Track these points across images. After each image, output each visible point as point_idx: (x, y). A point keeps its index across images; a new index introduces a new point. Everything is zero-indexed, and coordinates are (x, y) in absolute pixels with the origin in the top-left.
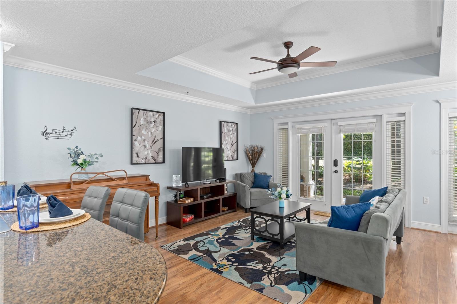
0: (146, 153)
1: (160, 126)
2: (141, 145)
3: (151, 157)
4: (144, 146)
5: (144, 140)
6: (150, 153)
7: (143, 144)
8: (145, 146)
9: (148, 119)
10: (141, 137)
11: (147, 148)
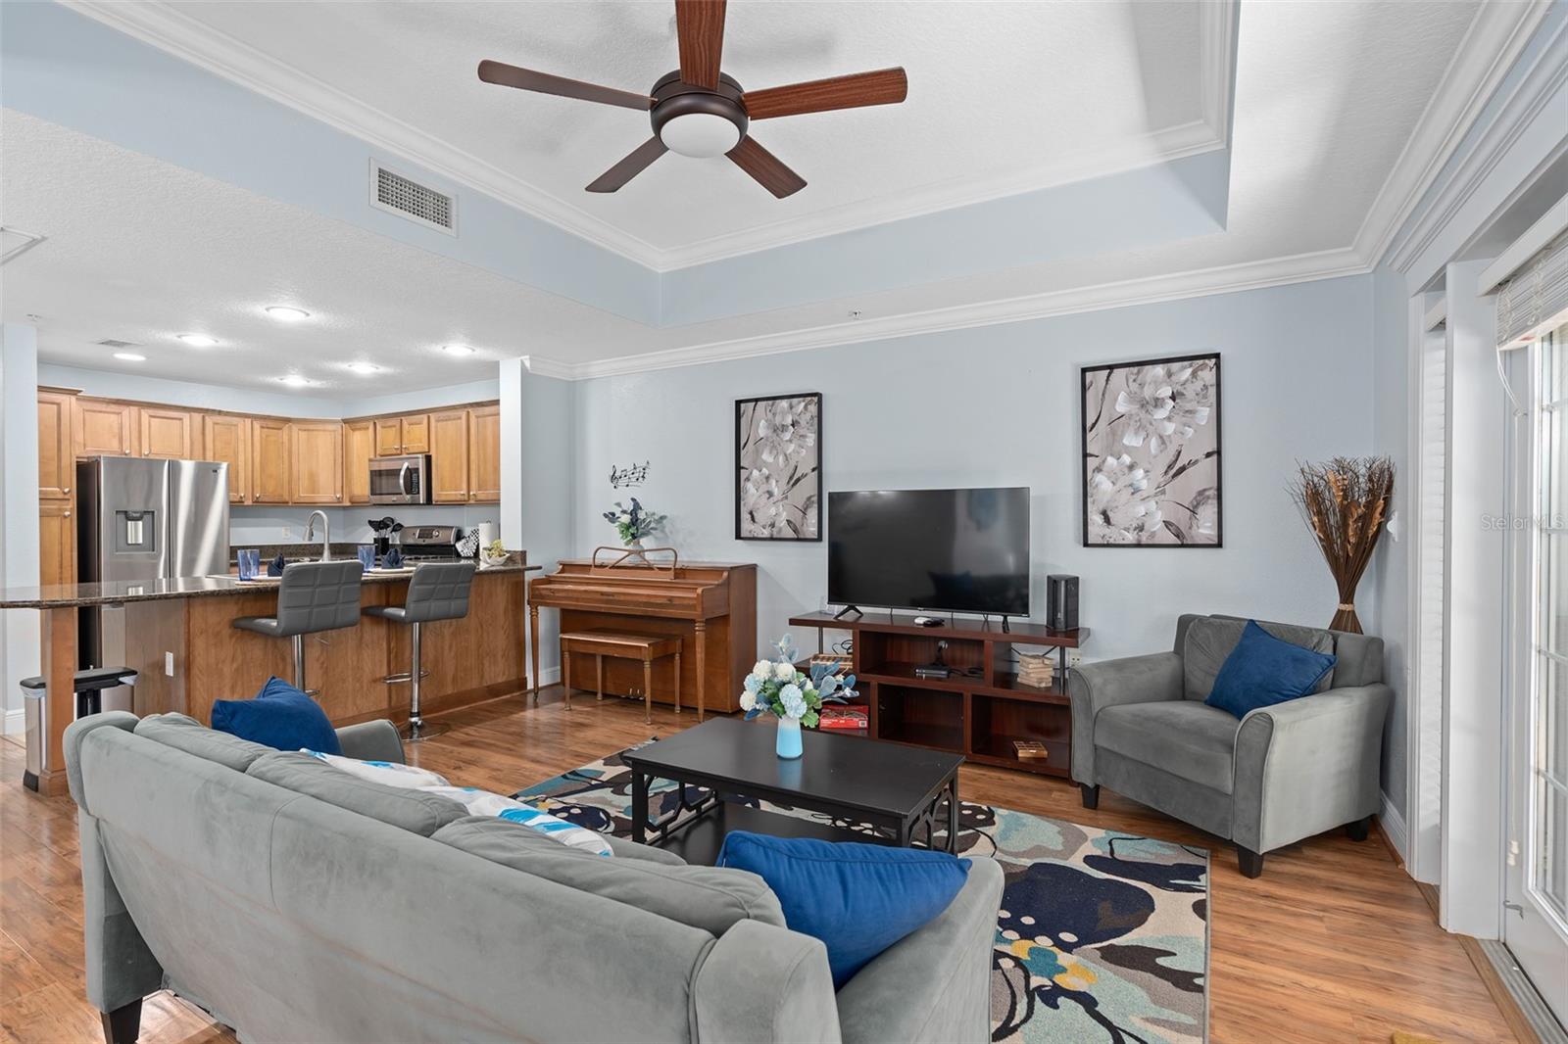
0: (773, 511)
1: (810, 435)
2: (761, 491)
3: (785, 522)
4: (768, 492)
5: (767, 478)
6: (784, 510)
7: (764, 488)
8: (770, 494)
9: (778, 420)
10: (760, 471)
11: (774, 499)
